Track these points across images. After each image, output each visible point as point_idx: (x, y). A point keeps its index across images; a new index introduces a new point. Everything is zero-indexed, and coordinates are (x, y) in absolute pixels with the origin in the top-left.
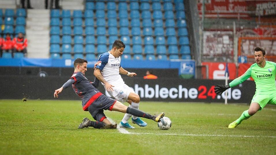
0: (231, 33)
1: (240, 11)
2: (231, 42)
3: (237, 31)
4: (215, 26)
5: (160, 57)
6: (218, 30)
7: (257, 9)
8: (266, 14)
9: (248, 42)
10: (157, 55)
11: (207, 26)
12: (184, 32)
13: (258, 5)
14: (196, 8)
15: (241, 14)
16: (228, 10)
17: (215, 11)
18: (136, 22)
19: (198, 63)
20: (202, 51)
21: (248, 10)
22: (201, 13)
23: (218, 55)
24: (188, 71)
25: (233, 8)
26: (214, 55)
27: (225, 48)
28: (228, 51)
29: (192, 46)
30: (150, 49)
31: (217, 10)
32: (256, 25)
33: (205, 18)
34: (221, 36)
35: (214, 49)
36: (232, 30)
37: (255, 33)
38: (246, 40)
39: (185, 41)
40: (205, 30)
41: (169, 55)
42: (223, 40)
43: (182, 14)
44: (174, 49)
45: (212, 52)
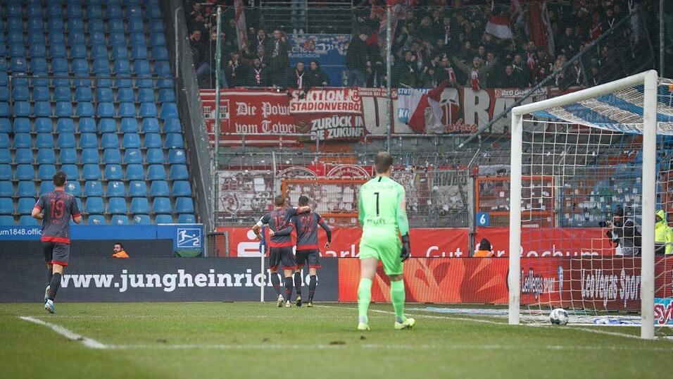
0: (268, 172)
1: (283, 133)
2: (269, 189)
3: (279, 168)
4: (239, 161)
5: (138, 219)
6: (245, 168)
7: (314, 128)
8: (330, 137)
9: (298, 189)
10: (132, 216)
11: (224, 161)
12: (182, 172)
13: (314, 122)
14: (203, 127)
15: (285, 138)
16: (260, 130)
17: (238, 133)
18: (92, 155)
19: (208, 228)
20: (216, 207)
21: (298, 131)
22: (213, 137)
23: (246, 213)
24: (191, 243)
25: (270, 127)
26: (239, 214)
27: (257, 200)
28: (262, 205)
29: (198, 197)
30: (120, 205)
31: (242, 130)
32: (313, 158)
33: (220, 145)
34: (249, 178)
35: (238, 203)
36: (269, 168)
37: (310, 171)
38: (295, 184)
39: (185, 188)
40: (221, 167)
41: (154, 216)
42: (253, 185)
43: (177, 140)
44: (164, 205)
45: (234, 208)
